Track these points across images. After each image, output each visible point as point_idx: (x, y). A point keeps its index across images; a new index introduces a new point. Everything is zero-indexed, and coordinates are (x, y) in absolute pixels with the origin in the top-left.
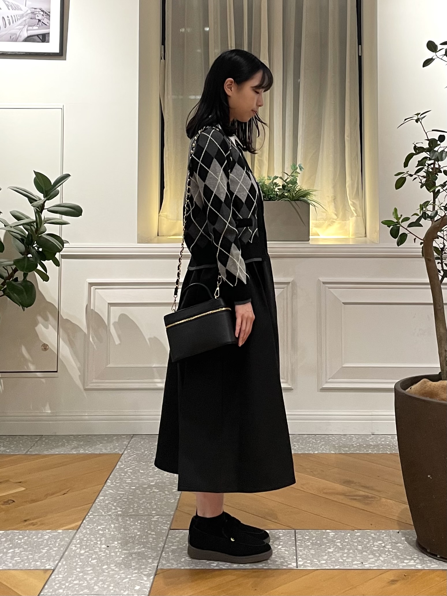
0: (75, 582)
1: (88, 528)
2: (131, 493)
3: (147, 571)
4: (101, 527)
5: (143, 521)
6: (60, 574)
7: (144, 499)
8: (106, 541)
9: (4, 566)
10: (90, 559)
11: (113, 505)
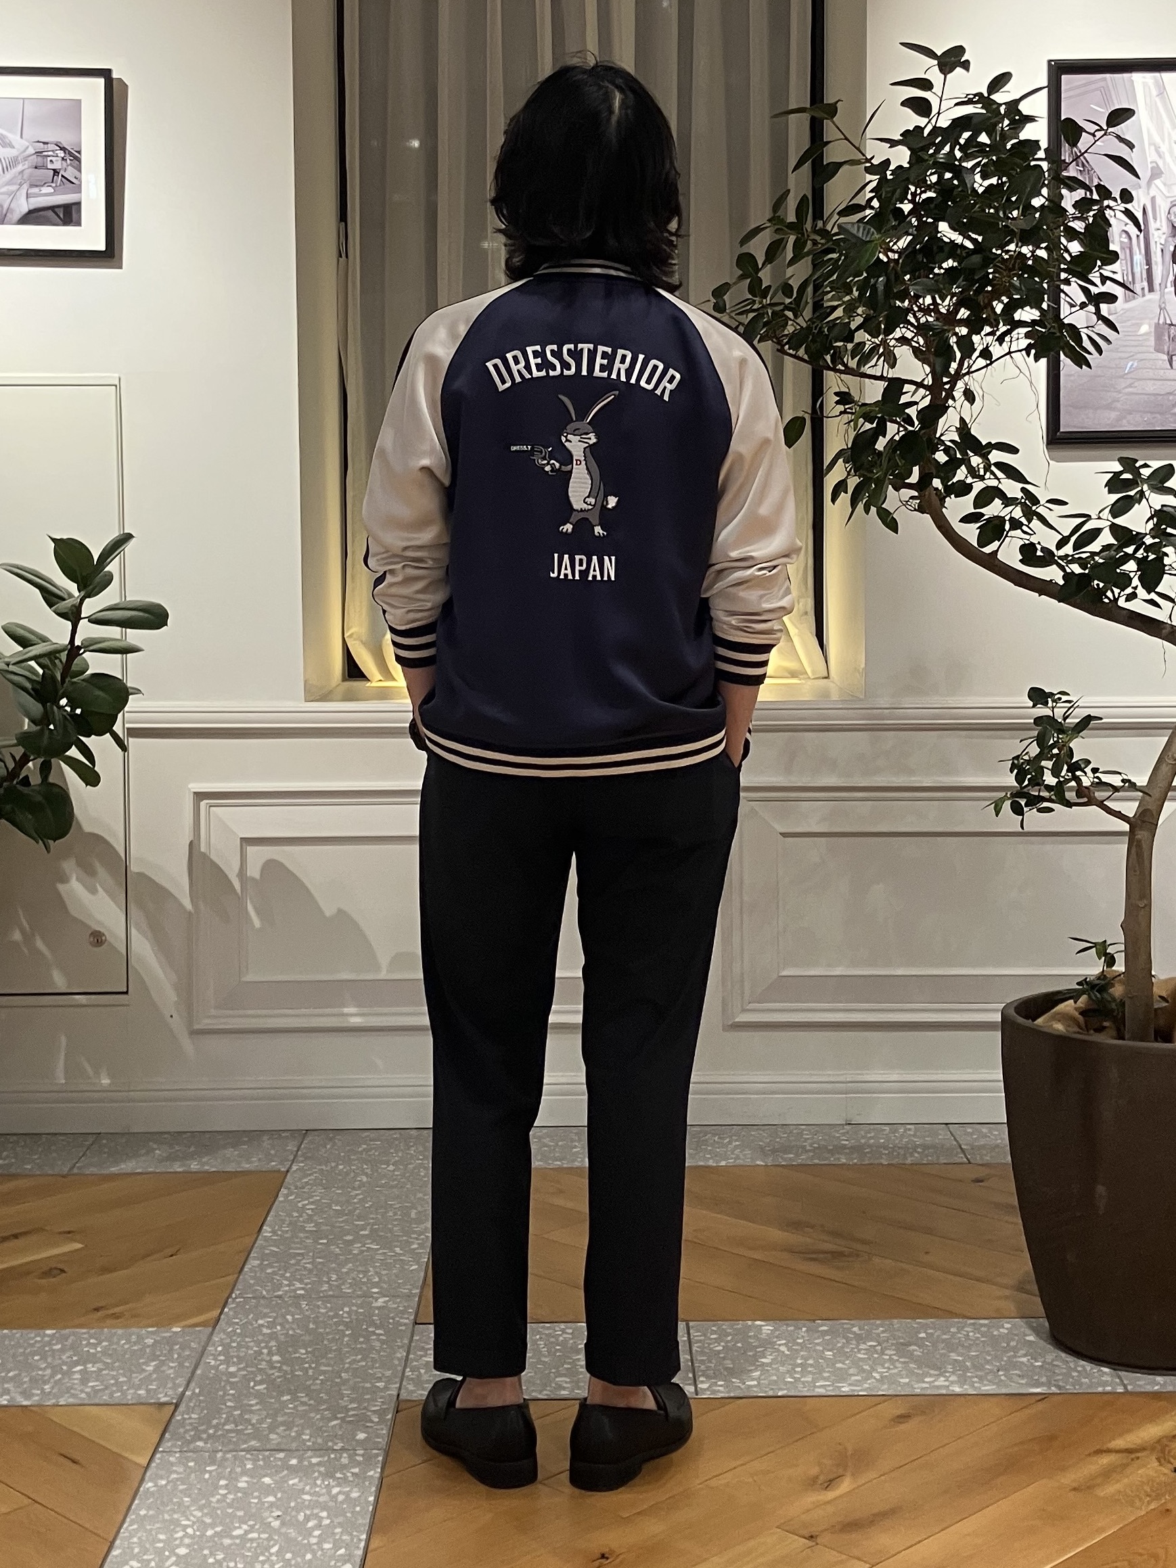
0: (227, 1427)
1: (237, 1324)
2: (320, 1252)
3: (375, 1406)
4: (268, 1322)
5: (354, 1308)
6: (193, 1413)
7: (351, 1265)
8: (279, 1347)
9: (69, 1398)
10: (252, 1384)
11: (283, 1276)
